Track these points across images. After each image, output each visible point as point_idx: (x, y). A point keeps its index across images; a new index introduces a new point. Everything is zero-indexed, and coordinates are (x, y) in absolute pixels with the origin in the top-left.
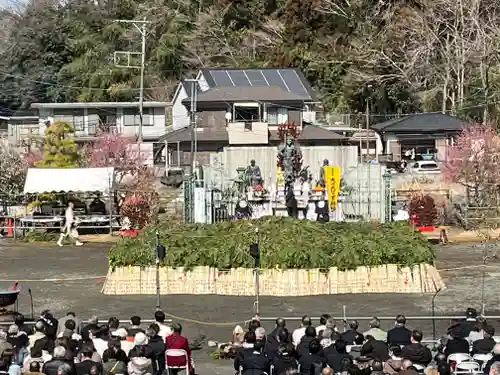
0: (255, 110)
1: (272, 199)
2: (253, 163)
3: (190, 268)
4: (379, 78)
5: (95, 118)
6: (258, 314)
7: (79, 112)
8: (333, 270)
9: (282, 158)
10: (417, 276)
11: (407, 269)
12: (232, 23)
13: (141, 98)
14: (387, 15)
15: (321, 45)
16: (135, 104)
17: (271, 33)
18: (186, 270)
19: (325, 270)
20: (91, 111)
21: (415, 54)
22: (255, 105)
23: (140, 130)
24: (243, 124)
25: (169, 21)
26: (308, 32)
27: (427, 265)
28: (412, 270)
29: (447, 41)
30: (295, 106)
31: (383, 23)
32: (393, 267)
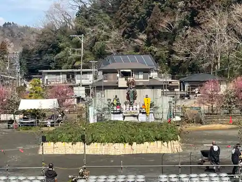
0: (130, 73)
1: (124, 112)
2: (116, 96)
3: (74, 142)
4: (185, 59)
5: (65, 76)
6: (85, 165)
7: (58, 74)
8: (135, 144)
9: (128, 95)
10: (169, 146)
11: (165, 143)
12: (126, 36)
13: (81, 68)
14: (188, 32)
15: (162, 45)
16: (79, 70)
17: (142, 40)
18: (72, 144)
19: (131, 144)
20: (63, 73)
21: (200, 48)
22: (130, 71)
23: (81, 81)
24: (124, 79)
25: (99, 35)
26: (156, 40)
27: (174, 141)
28: (167, 143)
29: (213, 43)
30: (146, 71)
31: (187, 35)
32: (159, 142)
